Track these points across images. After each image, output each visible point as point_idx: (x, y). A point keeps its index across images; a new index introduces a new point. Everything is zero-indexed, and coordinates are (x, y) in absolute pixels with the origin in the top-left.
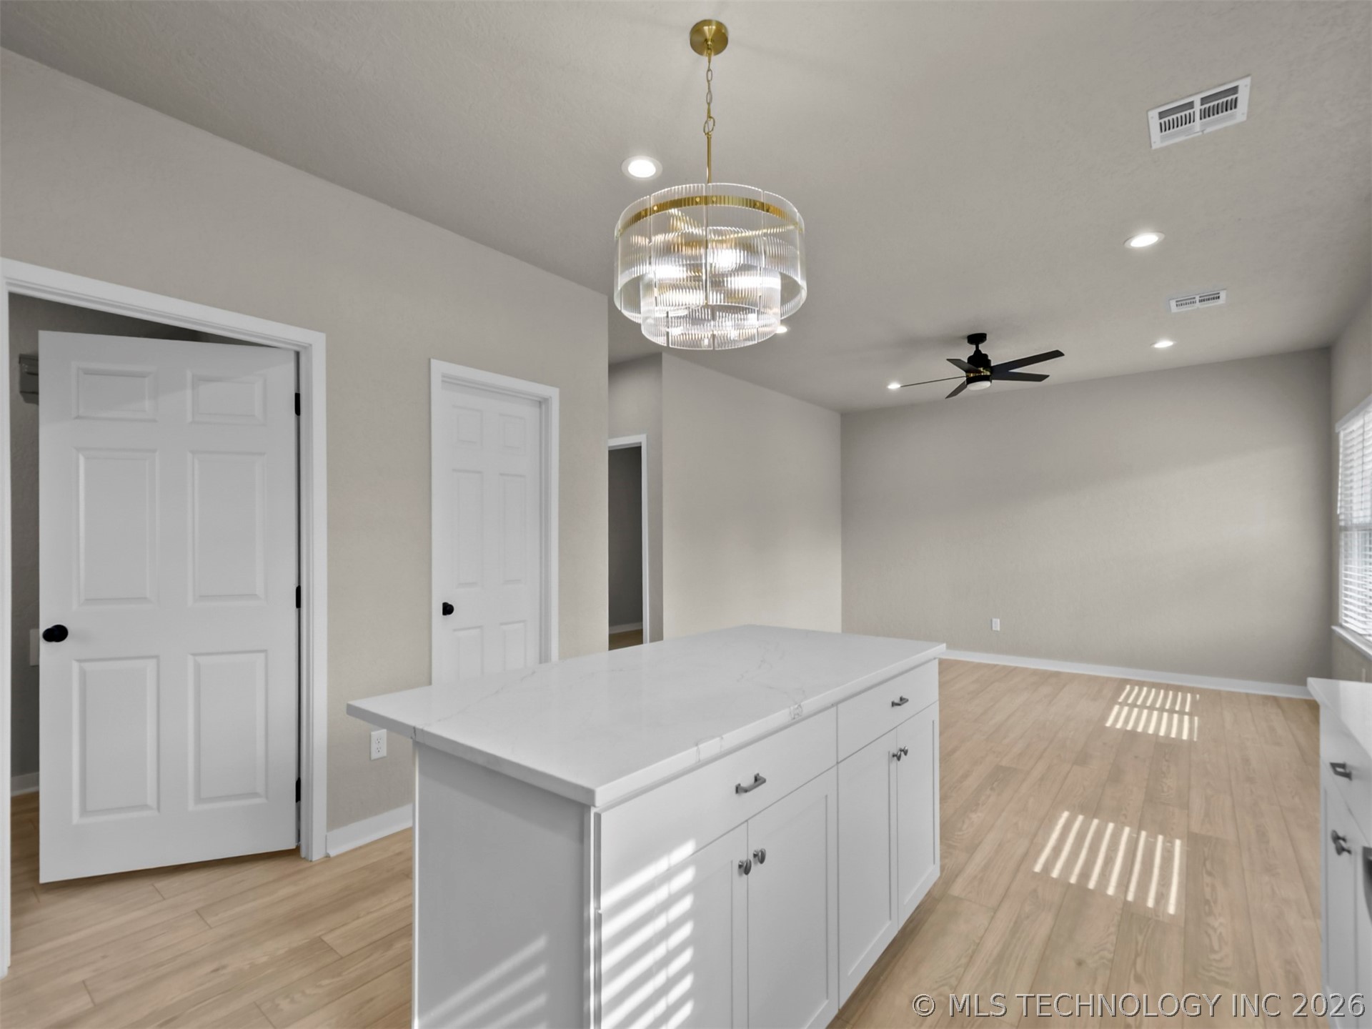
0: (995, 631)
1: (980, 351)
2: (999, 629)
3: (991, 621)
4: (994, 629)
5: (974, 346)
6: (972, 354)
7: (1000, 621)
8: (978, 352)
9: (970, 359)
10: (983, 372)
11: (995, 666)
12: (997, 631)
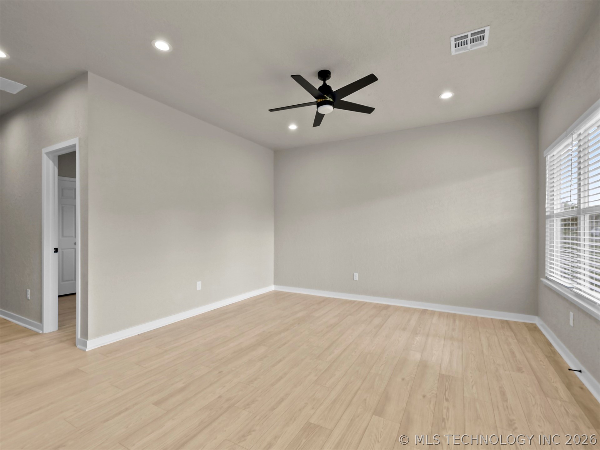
0: (355, 280)
1: (326, 84)
2: (357, 280)
3: (353, 274)
4: (355, 279)
5: (323, 81)
6: (322, 85)
7: (358, 275)
8: (325, 84)
9: (320, 88)
10: (327, 98)
11: (355, 301)
12: (356, 280)
